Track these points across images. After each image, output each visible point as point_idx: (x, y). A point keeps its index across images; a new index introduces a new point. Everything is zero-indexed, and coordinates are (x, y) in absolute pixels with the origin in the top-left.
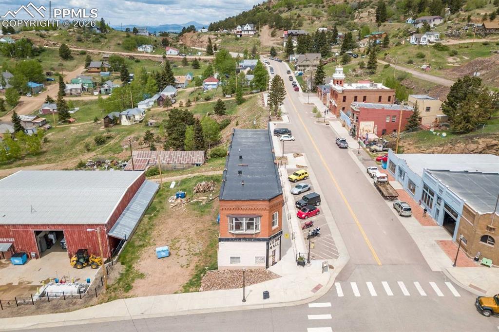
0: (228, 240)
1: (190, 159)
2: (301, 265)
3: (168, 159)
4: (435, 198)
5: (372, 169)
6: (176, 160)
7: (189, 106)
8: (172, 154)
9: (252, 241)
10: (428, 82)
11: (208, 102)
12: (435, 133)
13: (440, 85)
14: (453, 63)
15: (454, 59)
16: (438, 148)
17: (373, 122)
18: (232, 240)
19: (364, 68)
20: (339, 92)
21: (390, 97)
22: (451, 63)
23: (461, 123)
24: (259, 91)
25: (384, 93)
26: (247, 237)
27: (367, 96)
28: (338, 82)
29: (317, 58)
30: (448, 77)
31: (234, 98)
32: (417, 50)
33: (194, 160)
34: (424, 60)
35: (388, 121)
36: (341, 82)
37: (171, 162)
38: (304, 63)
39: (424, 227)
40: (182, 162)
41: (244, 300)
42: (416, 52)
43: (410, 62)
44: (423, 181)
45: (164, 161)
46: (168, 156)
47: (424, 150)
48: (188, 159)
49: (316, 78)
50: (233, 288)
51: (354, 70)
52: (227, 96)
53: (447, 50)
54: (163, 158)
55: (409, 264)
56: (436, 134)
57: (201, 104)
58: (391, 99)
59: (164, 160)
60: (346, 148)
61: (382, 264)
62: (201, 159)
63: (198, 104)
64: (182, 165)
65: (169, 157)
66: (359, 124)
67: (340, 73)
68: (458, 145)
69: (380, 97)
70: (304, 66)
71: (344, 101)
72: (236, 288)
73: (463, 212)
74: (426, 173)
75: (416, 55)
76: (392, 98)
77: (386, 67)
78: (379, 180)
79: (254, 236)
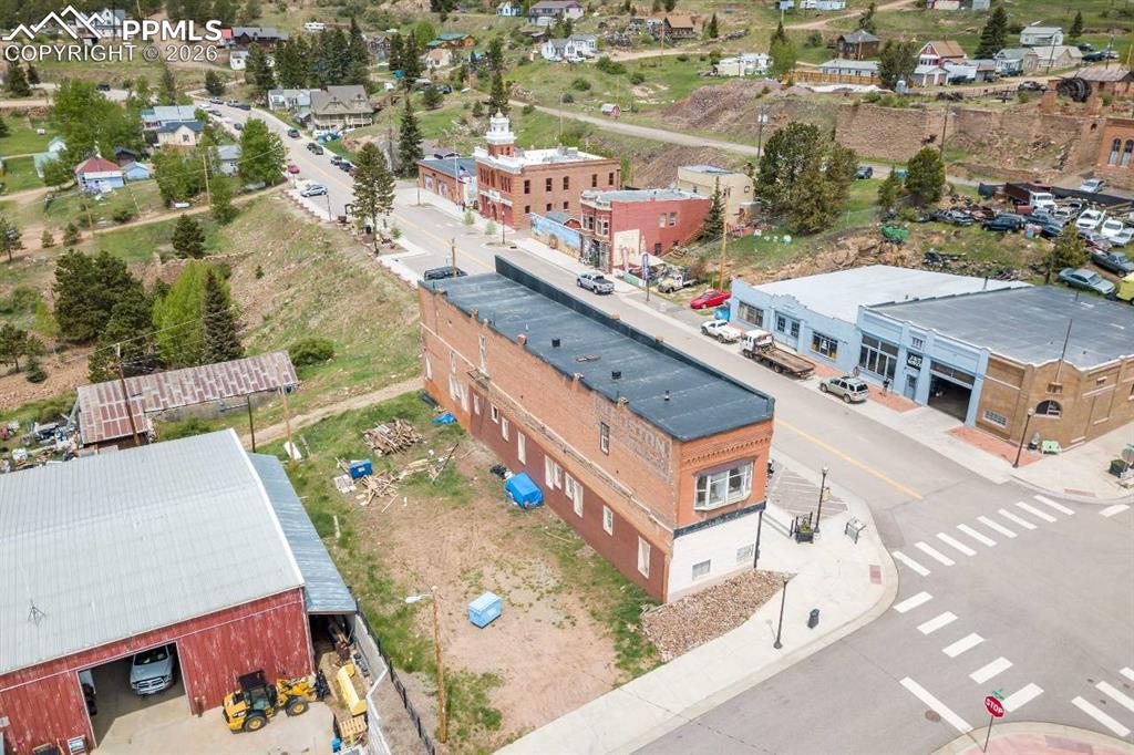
0: (691, 529)
1: (259, 380)
2: (806, 541)
3: (197, 390)
4: (902, 358)
5: (719, 325)
6: (222, 388)
7: (75, 242)
8: (203, 375)
9: (736, 518)
10: (641, 138)
11: (129, 225)
12: (767, 238)
13: (671, 144)
14: (645, 98)
15: (643, 90)
16: (793, 265)
17: (638, 231)
18: (700, 526)
19: (482, 115)
20: (515, 172)
21: (611, 175)
22: (642, 98)
23: (812, 214)
24: (264, 184)
25: (601, 167)
26: (726, 511)
27: (571, 176)
28: (502, 150)
29: (359, 96)
30: (669, 127)
31: (206, 209)
32: (571, 74)
33: (270, 379)
34: (592, 95)
35: (662, 225)
36: (508, 149)
37: (210, 396)
38: (332, 110)
39: (904, 413)
40: (239, 391)
41: (778, 645)
42: (570, 77)
43: (568, 99)
44: (858, 329)
45: (189, 398)
46: (192, 382)
47: (773, 274)
48: (252, 379)
49: (404, 146)
50: (726, 630)
51: (464, 122)
52: (178, 205)
53: (623, 72)
54: (180, 391)
55: (958, 484)
56: (771, 240)
57: (112, 233)
58: (615, 179)
59: (185, 394)
60: (609, 293)
61: (924, 496)
62: (287, 373)
63: (102, 235)
64: (242, 399)
65: (197, 385)
66: (611, 239)
67: (502, 129)
68: (822, 255)
69: (595, 177)
70: (332, 117)
71: (527, 191)
72: (733, 627)
73: (987, 370)
74: (867, 313)
75: (573, 84)
76: (615, 176)
77: (527, 111)
78: (759, 344)
79: (739, 506)
